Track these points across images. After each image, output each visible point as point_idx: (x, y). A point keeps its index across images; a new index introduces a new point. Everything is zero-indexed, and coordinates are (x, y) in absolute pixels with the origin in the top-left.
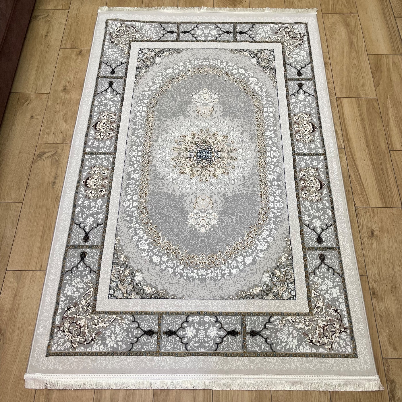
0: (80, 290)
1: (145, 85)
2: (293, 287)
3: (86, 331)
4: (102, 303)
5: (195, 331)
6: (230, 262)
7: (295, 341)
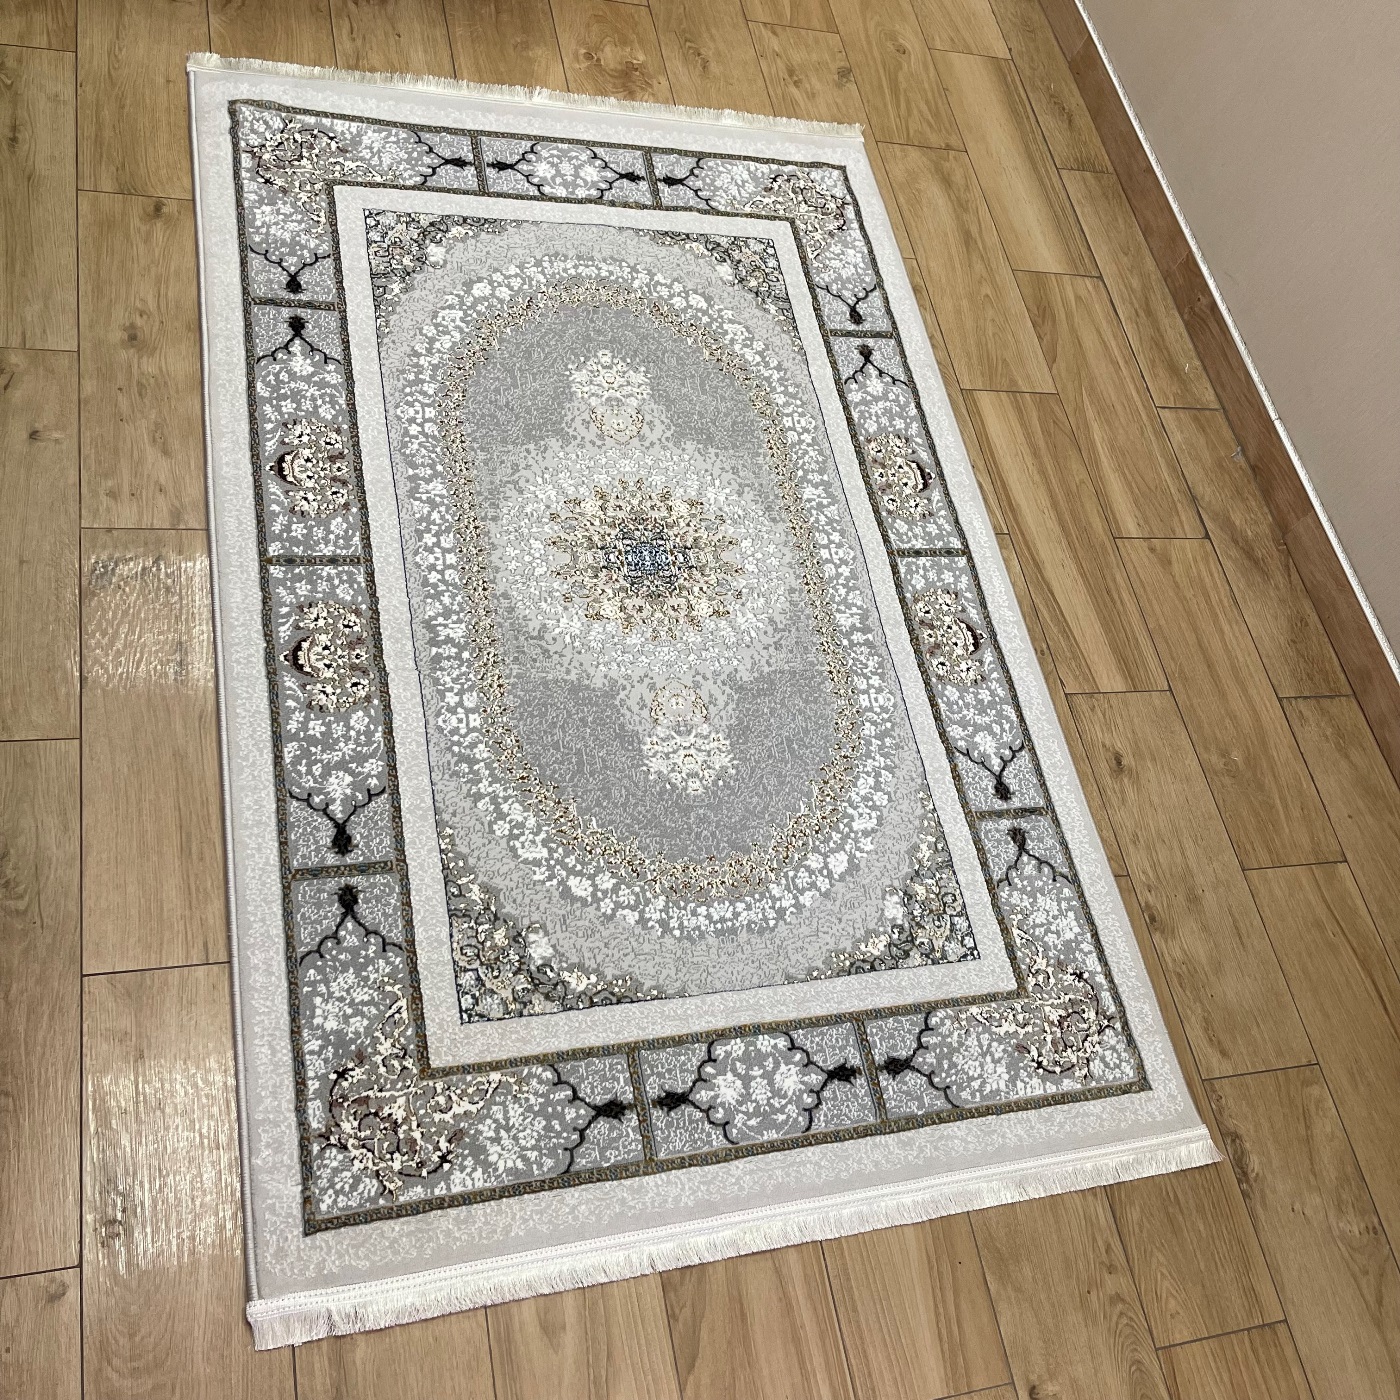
0: (365, 1009)
1: (412, 333)
2: (966, 924)
3: (417, 1135)
4: (447, 1041)
5: (739, 1083)
6: (791, 874)
7: (1001, 1069)
